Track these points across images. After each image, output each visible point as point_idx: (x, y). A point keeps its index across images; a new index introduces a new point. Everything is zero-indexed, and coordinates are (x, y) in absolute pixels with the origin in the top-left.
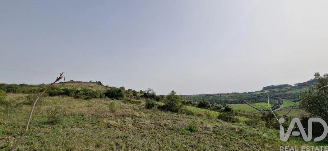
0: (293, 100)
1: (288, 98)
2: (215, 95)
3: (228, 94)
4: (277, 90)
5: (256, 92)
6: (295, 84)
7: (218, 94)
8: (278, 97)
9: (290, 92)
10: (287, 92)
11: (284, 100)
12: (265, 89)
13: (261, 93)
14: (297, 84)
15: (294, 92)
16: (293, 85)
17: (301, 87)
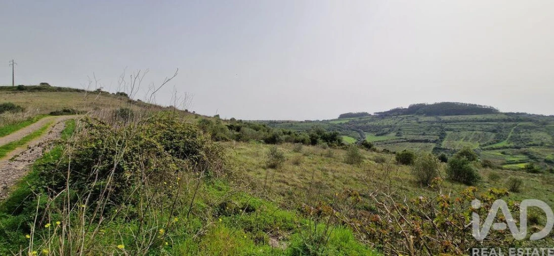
0: (376, 134)
1: (370, 131)
2: (282, 123)
3: (302, 122)
4: (357, 119)
5: (332, 120)
6: (375, 113)
7: (288, 122)
8: (360, 130)
9: (372, 123)
10: (369, 124)
11: (365, 133)
12: (343, 116)
13: (339, 122)
14: (377, 113)
15: (376, 124)
16: (372, 114)
17: (383, 118)
